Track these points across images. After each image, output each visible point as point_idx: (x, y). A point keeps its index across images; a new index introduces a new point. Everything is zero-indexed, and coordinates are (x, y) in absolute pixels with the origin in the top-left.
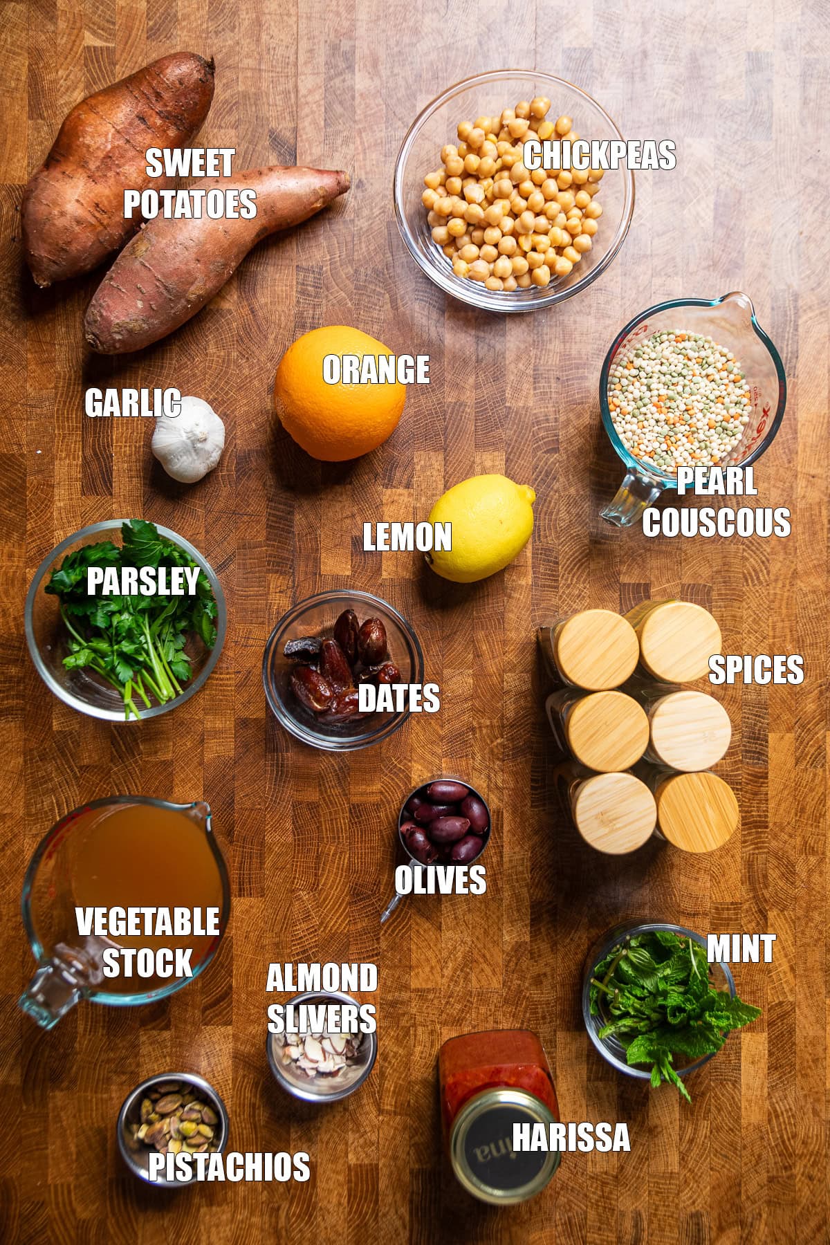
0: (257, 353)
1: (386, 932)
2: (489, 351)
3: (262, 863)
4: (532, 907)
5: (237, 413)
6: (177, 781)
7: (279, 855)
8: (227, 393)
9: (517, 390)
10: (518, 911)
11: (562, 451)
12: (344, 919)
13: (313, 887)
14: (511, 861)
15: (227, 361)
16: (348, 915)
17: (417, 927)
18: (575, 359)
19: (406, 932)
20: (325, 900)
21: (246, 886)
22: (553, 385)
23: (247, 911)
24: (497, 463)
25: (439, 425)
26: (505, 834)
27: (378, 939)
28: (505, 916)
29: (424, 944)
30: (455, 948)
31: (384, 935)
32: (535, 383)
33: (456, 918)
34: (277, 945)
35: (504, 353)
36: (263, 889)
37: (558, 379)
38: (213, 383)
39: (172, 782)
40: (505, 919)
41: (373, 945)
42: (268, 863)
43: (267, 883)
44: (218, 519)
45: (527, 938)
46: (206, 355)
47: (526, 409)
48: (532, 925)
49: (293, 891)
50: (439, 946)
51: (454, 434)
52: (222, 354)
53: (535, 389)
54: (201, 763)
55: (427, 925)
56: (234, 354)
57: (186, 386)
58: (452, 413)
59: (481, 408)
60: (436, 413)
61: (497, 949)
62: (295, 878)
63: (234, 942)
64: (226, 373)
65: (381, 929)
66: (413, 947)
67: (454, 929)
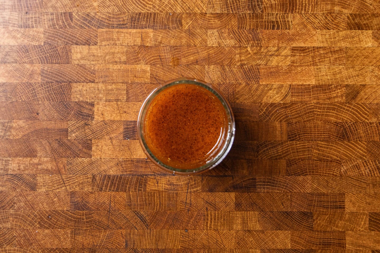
0: (11, 197)
1: (366, 119)
2: (9, 55)
3: (324, 194)
4: (351, 29)
5: (48, 210)
6: (273, 247)
7: (319, 184)
8: (36, 216)
9: (33, 39)
10: (353, 37)
11: (71, 11)
12: (358, 144)
13: (339, 163)
14: (323, 42)
15: (16, 216)
16: (356, 142)
17: (364, 100)
18: (14, 3)
19: (366, 106)
20: (347, 156)
21: (338, 204)
22: (31, 16)
23: (353, 204)
24: (79, 50)
25: (55, 86)
26: (306, 45)
27: (371, 123)
28: (357, 45)
29: (374, 95)
30: (376, 76)
31: (368, 120)
32: (29, 27)
33: (358, 76)
34: (374, 185)
35: (11, 46)
36: (340, 194)
37: (27, 13)
38: (29, 224)
39: (274, 250)
40: (358, 46)
41: (374, 126)
42: (324, 191)
43: (336, 191)
44: (113, 221)
45: (370, 32)
46: (12, 228)
47: (45, 33)
48: (362, 29)
49: (341, 175)
50: (375, 86)
51: (61, 77)
52: (11, 219)
53: (33, 27)
54: (263, 232)
55: (362, 93)
56: (12, 211)
57: (31, 241)
58: (48, 78)
59: (45, 60)
60: (48, 88)
61: (377, 51)
62: (333, 174)
63: (372, 211)
64: (23, 216)
65: (364, 121)
66: (376, 102)
67: (364, 77)
